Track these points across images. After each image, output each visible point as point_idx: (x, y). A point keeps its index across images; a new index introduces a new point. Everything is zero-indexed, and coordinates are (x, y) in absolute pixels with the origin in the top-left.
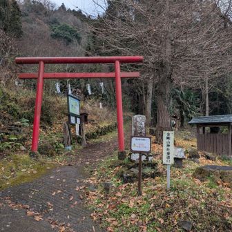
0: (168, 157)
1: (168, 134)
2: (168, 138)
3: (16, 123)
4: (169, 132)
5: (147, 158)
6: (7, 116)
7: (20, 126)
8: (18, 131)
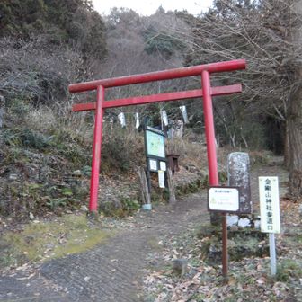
0: (270, 221)
1: (268, 182)
2: (267, 188)
3: (75, 172)
4: (269, 178)
5: (252, 223)
6: (64, 162)
7: (80, 176)
8: (76, 183)
